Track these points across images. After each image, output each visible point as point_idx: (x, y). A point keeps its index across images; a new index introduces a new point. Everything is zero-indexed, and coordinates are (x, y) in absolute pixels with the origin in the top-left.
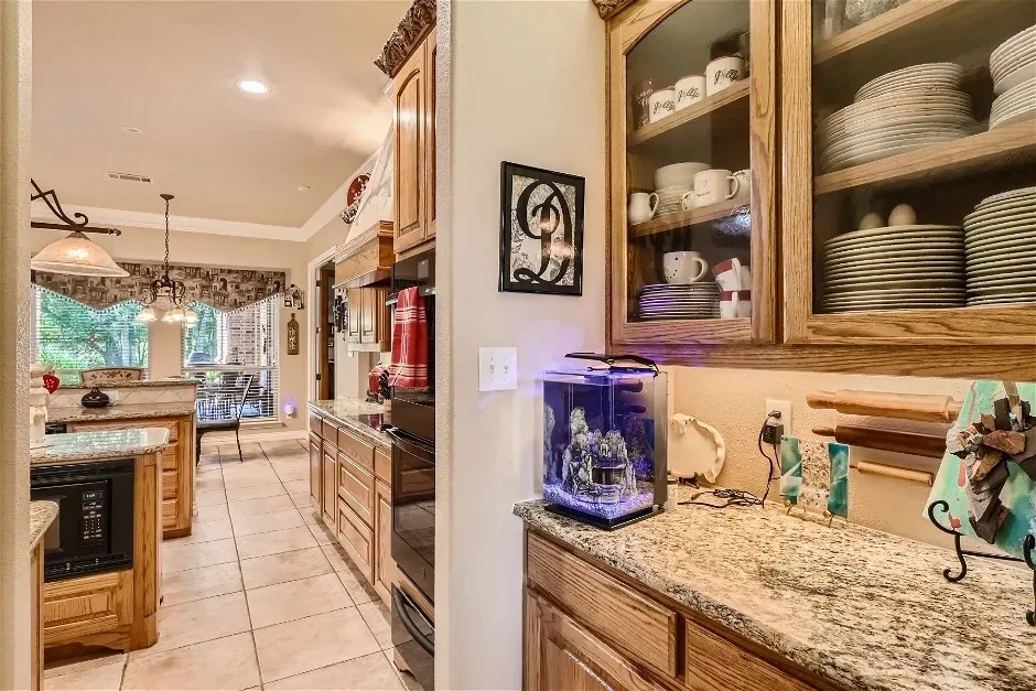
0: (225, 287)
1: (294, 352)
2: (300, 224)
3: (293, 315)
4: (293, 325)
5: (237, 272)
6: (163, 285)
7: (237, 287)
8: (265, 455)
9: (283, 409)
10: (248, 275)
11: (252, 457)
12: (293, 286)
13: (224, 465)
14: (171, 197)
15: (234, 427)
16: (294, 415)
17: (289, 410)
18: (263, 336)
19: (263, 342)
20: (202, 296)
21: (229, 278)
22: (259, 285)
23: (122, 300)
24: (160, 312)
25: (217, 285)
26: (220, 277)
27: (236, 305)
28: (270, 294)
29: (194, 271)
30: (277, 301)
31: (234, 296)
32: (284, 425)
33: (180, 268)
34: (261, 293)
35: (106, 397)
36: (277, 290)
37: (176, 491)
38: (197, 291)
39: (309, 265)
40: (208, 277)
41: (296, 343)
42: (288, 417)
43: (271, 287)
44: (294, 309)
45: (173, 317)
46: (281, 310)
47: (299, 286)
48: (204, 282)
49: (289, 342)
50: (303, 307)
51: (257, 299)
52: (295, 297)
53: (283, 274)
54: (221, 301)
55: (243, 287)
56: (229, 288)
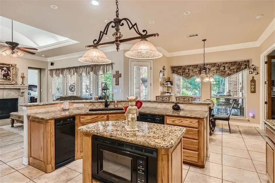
0: (225, 69)
1: (254, 92)
2: (256, 40)
3: (253, 77)
4: (253, 81)
5: (229, 63)
6: (203, 69)
7: (229, 68)
8: (240, 132)
9: (249, 114)
10: (234, 63)
11: (235, 132)
12: (253, 65)
13: (224, 133)
14: (205, 40)
15: (227, 119)
16: (253, 117)
17: (251, 115)
18: (240, 86)
19: (240, 88)
20: (216, 73)
21: (226, 66)
22: (238, 67)
23: (193, 76)
24: (202, 78)
25: (222, 68)
26: (223, 65)
27: (229, 75)
28: (242, 70)
29: (214, 65)
30: (246, 72)
31: (228, 72)
32: (249, 121)
33: (210, 64)
34: (239, 69)
35: (179, 107)
36: (246, 68)
37: (198, 149)
38: (215, 71)
39: (261, 55)
40: (219, 66)
41: (255, 88)
42: (250, 118)
43: (243, 67)
44: (254, 75)
45: (206, 80)
46: (248, 75)
47: (256, 65)
48: (217, 68)
49: (251, 88)
50: (258, 73)
51: (237, 72)
52: (254, 70)
53: (248, 61)
54: (224, 74)
55: (231, 68)
56: (226, 69)
